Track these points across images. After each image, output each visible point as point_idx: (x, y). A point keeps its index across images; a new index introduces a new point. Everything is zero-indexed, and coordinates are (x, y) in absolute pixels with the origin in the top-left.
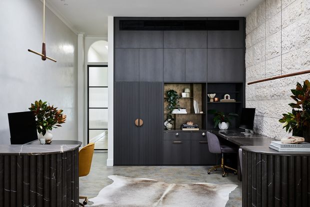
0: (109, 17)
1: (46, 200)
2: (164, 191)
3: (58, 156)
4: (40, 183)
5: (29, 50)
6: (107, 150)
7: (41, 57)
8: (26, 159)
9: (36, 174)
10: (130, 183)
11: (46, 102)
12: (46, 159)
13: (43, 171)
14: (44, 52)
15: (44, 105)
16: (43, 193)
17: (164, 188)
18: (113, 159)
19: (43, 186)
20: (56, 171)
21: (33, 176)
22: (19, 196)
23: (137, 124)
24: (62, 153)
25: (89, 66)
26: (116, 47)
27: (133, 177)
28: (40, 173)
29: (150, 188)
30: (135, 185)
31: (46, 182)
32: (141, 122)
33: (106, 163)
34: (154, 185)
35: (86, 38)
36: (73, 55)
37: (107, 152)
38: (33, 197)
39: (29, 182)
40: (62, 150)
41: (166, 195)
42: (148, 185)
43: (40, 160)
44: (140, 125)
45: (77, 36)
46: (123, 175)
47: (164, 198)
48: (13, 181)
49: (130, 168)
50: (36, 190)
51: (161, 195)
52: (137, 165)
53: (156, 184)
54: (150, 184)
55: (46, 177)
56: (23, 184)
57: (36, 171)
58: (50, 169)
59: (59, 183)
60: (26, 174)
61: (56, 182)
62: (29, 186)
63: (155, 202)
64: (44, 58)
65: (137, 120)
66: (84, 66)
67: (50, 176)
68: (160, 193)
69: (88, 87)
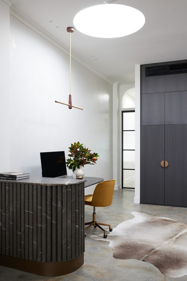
0: (136, 65)
1: (54, 222)
2: (180, 231)
3: (64, 187)
4: (49, 208)
5: (56, 102)
6: (134, 188)
7: (68, 106)
8: (39, 188)
9: (46, 200)
10: (150, 220)
11: (82, 144)
12: (54, 189)
13: (52, 199)
14: (70, 102)
15: (81, 147)
16: (51, 216)
17: (181, 229)
18: (139, 197)
19: (51, 211)
20: (62, 199)
21: (44, 202)
22: (35, 216)
23: (163, 166)
24: (67, 186)
25: (123, 112)
26: (143, 92)
27: (155, 215)
28: (49, 200)
29: (167, 227)
30: (153, 223)
31: (54, 208)
32: (167, 164)
33: (133, 200)
34: (172, 225)
35: (120, 86)
36: (108, 103)
37: (134, 191)
38: (44, 218)
39: (41, 206)
40: (67, 183)
41: (180, 236)
42: (166, 224)
43: (49, 189)
44: (166, 166)
45: (112, 86)
46: (146, 213)
47: (177, 238)
48: (31, 204)
49: (154, 207)
50: (46, 213)
51: (176, 235)
52: (163, 205)
53: (175, 224)
54: (168, 224)
55: (54, 204)
56: (37, 208)
57: (47, 198)
58: (57, 197)
59: (64, 210)
60: (39, 200)
61: (62, 209)
62: (41, 209)
63: (167, 240)
64: (70, 108)
65: (163, 162)
66: (118, 112)
67: (57, 203)
68: (174, 233)
69: (123, 131)
